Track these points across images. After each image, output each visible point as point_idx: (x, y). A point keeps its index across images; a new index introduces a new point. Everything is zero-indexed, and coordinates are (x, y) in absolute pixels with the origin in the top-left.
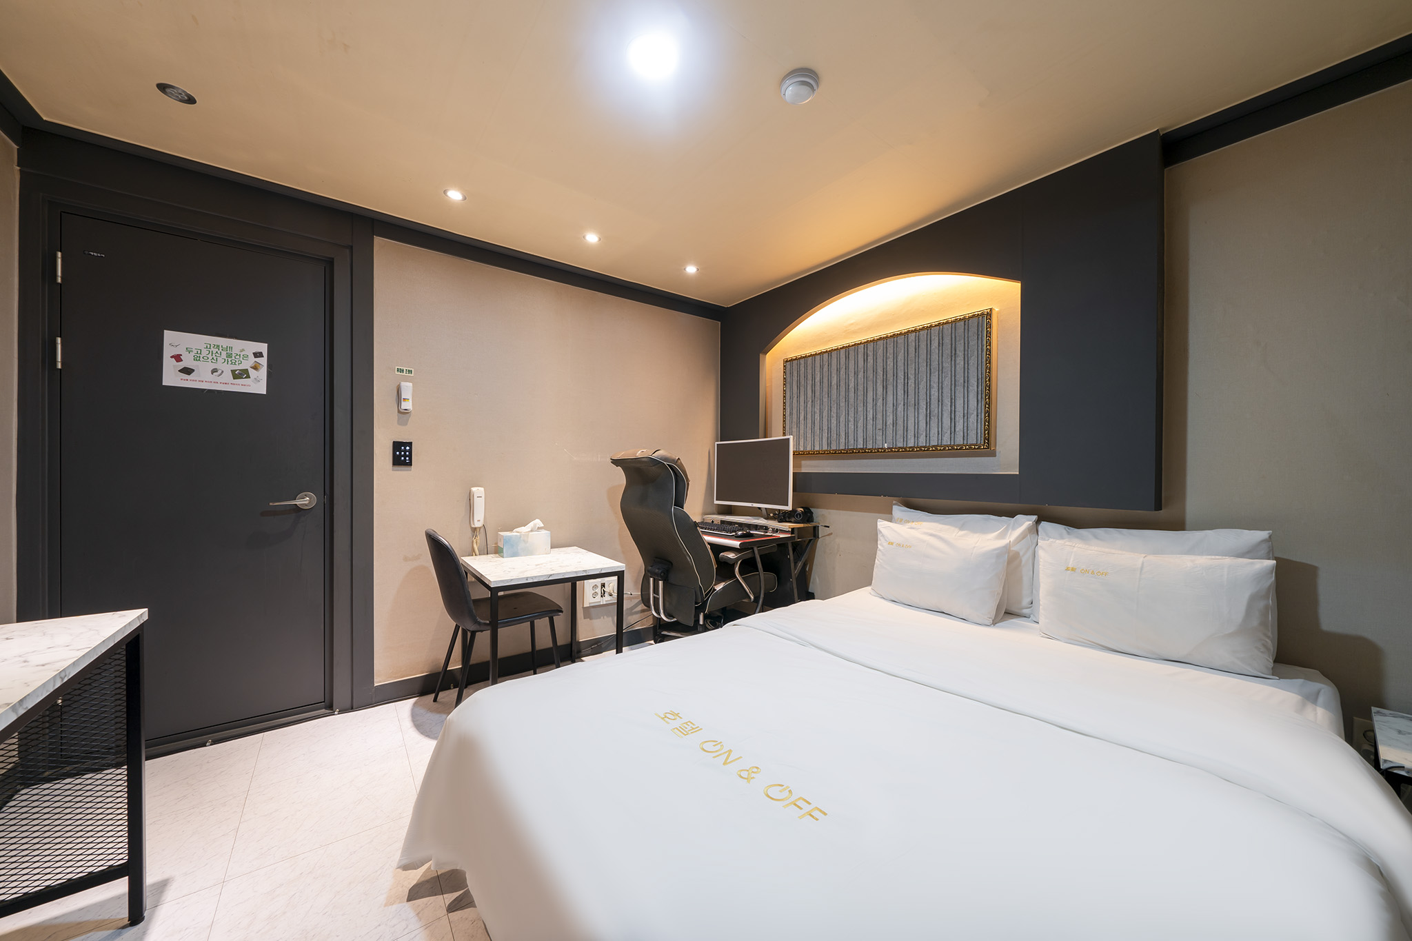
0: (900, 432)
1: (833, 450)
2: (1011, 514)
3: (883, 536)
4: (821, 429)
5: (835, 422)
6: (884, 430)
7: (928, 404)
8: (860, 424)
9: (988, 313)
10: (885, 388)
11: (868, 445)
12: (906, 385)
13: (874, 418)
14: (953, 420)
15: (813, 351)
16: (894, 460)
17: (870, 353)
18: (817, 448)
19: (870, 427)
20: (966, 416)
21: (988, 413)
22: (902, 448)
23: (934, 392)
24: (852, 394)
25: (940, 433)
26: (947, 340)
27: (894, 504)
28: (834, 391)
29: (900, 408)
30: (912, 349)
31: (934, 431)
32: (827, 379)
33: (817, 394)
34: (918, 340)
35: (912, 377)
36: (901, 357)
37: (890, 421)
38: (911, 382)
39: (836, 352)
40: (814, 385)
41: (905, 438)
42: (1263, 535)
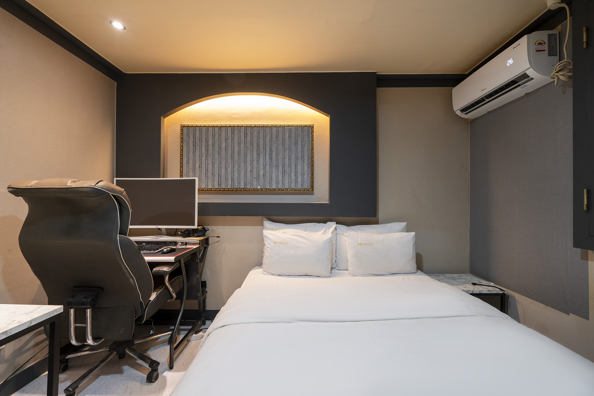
0: (268, 180)
1: (222, 189)
2: (325, 222)
3: (269, 239)
4: (213, 174)
5: (224, 171)
6: (258, 178)
7: (283, 166)
8: (242, 174)
9: (312, 126)
10: (258, 154)
11: (247, 186)
12: (271, 154)
13: (251, 171)
14: (296, 176)
15: (206, 124)
16: (261, 196)
17: (249, 134)
18: (210, 187)
19: (248, 176)
20: (303, 175)
21: (312, 174)
22: (268, 189)
23: (287, 161)
24: (236, 155)
25: (290, 182)
26: (293, 135)
27: (265, 220)
28: (223, 152)
29: (268, 167)
30: (274, 136)
31: (287, 181)
32: (218, 143)
33: (210, 152)
34: (278, 131)
35: (274, 151)
36: (268, 139)
37: (261, 174)
38: (274, 154)
39: (224, 128)
40: (207, 146)
41: (270, 183)
42: (405, 224)
